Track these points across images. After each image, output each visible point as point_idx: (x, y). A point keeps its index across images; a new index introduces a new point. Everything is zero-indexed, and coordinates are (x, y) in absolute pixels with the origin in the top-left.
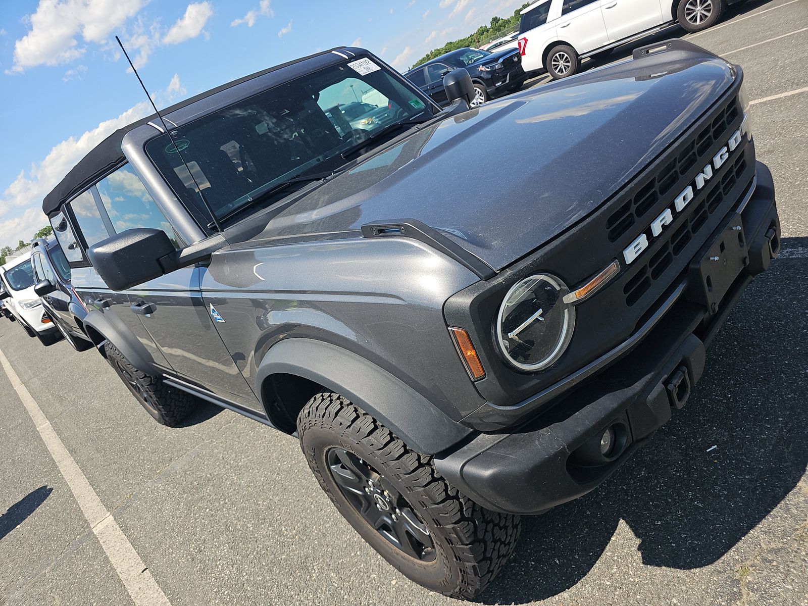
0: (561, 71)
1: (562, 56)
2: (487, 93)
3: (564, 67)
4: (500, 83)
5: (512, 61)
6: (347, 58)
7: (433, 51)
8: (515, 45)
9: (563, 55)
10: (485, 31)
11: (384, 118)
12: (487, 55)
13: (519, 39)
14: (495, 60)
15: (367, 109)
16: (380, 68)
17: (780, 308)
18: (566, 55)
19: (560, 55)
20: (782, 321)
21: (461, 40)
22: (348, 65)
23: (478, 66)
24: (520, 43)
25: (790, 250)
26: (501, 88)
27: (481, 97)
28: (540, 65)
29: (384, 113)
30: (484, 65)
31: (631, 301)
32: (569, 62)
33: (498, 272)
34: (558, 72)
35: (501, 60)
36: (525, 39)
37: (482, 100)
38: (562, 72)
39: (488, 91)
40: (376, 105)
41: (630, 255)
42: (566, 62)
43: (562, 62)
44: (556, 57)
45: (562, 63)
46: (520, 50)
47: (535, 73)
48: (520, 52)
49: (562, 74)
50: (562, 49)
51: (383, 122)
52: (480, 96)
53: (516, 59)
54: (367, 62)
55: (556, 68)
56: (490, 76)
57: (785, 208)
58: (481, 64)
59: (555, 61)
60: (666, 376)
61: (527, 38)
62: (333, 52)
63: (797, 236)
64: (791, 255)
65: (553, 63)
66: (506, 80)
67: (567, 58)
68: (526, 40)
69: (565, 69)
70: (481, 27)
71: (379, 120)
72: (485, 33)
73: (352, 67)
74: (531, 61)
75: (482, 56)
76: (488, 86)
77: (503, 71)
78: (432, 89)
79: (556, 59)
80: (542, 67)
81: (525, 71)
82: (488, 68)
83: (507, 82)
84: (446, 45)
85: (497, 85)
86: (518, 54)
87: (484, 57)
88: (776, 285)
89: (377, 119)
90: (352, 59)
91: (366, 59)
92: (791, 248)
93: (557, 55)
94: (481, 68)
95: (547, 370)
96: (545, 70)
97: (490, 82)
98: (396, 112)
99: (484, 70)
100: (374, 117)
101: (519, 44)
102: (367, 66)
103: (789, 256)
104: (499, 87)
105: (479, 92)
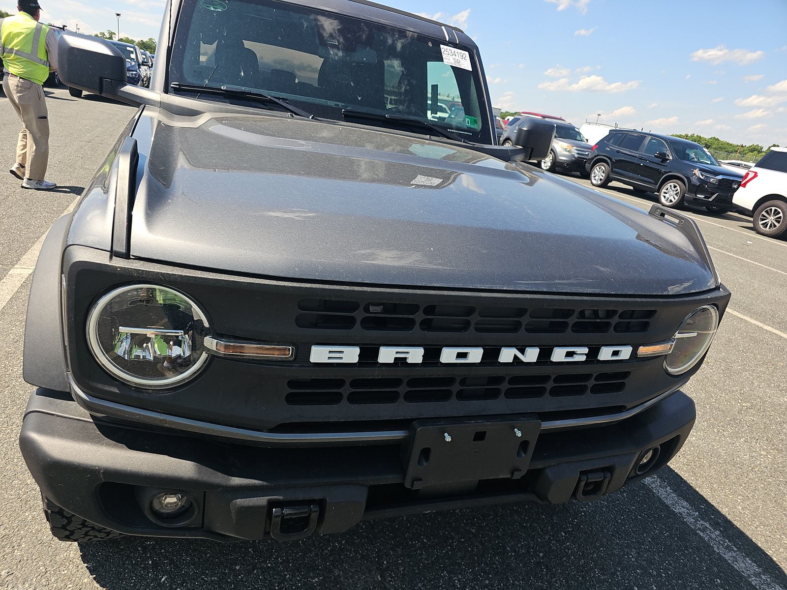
0: (765, 225)
1: (776, 212)
2: (683, 196)
3: (771, 224)
4: (703, 196)
5: (730, 184)
6: (447, 40)
7: (695, 135)
8: (742, 172)
9: (779, 213)
10: (756, 150)
11: (583, 154)
12: (714, 165)
13: (750, 170)
14: (716, 173)
15: (578, 138)
16: (471, 69)
17: (619, 563)
18: (781, 215)
19: (776, 210)
20: (603, 574)
21: (728, 144)
22: (441, 45)
23: (695, 168)
24: (749, 174)
25: (708, 526)
26: (700, 201)
27: (675, 196)
28: (750, 206)
29: (586, 150)
30: (701, 170)
31: (292, 399)
32: (779, 223)
33: (132, 257)
34: (762, 224)
35: (720, 177)
36: (756, 173)
37: (675, 199)
38: (766, 227)
39: (686, 195)
40: (587, 140)
41: (319, 354)
42: (776, 221)
43: (773, 218)
44: (771, 210)
45: (771, 219)
46: (743, 180)
47: (742, 211)
48: (741, 182)
49: (764, 229)
50: (783, 206)
51: (579, 158)
52: (676, 194)
53: (736, 186)
54: (464, 56)
55: (763, 220)
56: (699, 184)
57: (761, 487)
58: (699, 167)
59: (767, 212)
60: (281, 498)
61: (758, 174)
62: (443, 27)
63: (732, 520)
64: (701, 531)
65: (764, 213)
66: (710, 197)
67: (780, 217)
68: (756, 175)
69: (771, 226)
70: (758, 145)
71: (578, 154)
72: (756, 152)
73: (442, 51)
74: (745, 198)
75: (709, 163)
76: (690, 191)
77: (714, 188)
78: (640, 159)
79: (769, 211)
80: (751, 209)
81: (733, 202)
82: (702, 175)
83: (710, 200)
84: (711, 139)
85: (698, 196)
86: (739, 182)
87: (711, 164)
88: (649, 542)
89: (576, 152)
90: (452, 44)
91: (467, 53)
92: (710, 525)
93: (773, 208)
94: (697, 172)
95: (139, 389)
96: (752, 215)
97: (695, 189)
98: (596, 156)
99: (697, 175)
100: (575, 148)
101: (747, 174)
102: (460, 59)
103: (699, 529)
104: (700, 199)
105: (677, 190)
